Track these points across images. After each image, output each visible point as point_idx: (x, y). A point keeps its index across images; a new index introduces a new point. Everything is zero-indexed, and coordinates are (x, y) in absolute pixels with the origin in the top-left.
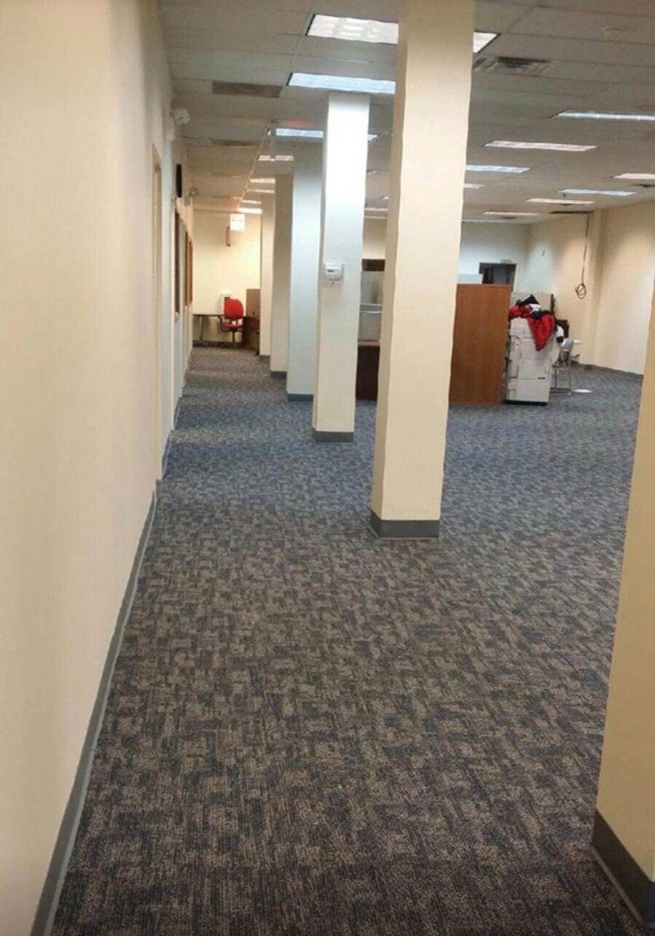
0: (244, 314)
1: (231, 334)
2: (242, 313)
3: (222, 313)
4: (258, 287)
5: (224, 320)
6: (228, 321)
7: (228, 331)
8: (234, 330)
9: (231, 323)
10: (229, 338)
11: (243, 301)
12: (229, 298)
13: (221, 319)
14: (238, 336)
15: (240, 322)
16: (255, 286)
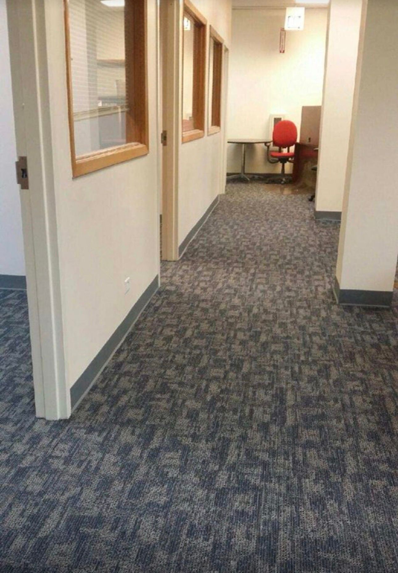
0: (298, 141)
1: (280, 165)
2: (296, 140)
3: (271, 138)
4: (319, 104)
5: (272, 147)
6: (277, 148)
7: (277, 162)
8: (283, 160)
9: (280, 151)
10: (279, 170)
11: (297, 122)
12: (280, 119)
13: (268, 147)
14: (288, 167)
15: (292, 149)
16: (314, 101)
